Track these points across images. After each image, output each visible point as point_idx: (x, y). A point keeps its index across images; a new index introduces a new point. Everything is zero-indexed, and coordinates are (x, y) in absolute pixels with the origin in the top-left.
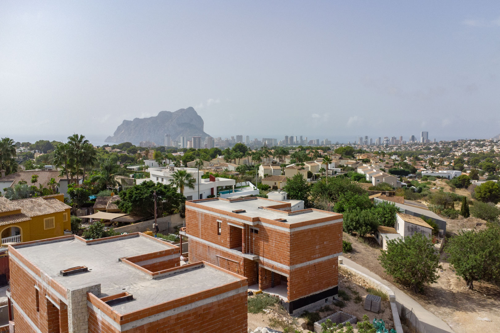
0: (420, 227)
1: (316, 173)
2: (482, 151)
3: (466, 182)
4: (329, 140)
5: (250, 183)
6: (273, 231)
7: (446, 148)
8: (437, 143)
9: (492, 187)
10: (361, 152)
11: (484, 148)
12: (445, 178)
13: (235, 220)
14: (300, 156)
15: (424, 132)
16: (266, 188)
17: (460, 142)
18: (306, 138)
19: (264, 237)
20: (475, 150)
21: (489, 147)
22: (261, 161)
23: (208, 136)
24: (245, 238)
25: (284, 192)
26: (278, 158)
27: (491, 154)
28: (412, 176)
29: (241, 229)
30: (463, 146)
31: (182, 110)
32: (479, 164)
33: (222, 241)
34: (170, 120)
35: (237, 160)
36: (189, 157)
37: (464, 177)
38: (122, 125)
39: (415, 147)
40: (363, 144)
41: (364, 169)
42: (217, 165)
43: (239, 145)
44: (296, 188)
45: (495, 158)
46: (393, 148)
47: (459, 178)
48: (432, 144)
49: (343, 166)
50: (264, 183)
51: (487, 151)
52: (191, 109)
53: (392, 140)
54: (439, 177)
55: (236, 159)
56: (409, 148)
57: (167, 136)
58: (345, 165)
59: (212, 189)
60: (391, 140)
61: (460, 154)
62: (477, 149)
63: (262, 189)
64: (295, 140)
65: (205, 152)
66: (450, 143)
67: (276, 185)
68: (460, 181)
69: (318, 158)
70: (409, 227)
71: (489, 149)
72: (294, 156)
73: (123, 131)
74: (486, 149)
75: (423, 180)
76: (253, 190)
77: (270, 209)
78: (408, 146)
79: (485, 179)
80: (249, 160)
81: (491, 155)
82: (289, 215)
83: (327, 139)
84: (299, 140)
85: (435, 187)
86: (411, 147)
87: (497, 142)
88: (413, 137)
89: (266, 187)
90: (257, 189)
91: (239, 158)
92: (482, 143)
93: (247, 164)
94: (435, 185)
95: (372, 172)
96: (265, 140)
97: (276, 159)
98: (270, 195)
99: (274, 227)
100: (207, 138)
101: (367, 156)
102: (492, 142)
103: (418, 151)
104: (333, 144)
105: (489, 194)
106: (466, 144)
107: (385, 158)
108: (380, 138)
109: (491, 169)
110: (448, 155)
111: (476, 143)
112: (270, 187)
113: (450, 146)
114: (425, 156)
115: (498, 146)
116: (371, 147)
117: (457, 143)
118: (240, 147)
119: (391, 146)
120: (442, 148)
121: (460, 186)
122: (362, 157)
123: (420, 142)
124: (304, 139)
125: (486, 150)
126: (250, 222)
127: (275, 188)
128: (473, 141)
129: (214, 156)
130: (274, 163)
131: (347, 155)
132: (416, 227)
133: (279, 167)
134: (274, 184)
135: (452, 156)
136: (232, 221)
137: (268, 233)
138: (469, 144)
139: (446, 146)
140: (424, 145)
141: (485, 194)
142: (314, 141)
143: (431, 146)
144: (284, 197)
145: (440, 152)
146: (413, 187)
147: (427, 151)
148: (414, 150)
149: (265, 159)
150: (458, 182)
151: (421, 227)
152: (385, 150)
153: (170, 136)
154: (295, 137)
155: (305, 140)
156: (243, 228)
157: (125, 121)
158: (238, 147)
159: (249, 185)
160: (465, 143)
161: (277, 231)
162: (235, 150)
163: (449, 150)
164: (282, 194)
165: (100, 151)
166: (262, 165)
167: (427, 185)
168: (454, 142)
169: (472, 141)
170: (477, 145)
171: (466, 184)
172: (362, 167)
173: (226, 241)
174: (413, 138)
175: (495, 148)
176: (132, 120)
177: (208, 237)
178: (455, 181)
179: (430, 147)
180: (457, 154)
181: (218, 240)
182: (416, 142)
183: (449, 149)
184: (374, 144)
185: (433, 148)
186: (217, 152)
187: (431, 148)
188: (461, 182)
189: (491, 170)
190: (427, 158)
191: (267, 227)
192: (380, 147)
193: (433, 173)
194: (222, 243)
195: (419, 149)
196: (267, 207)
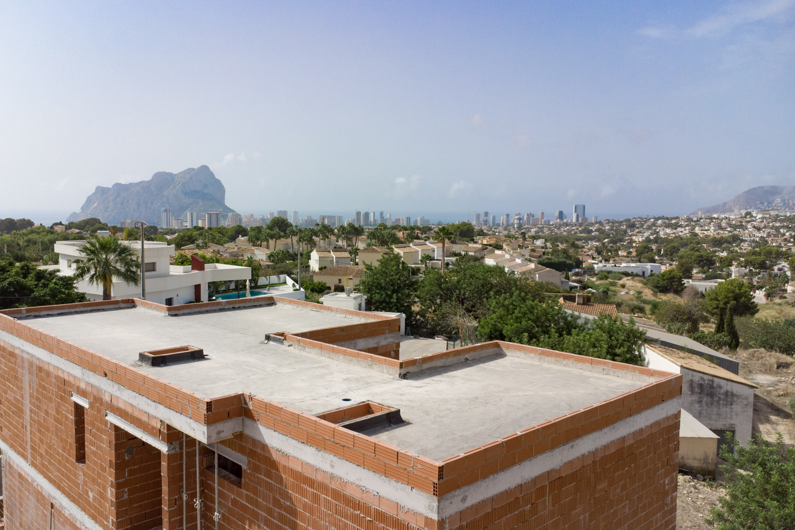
0: (723, 382)
1: (413, 266)
2: (677, 235)
3: (676, 281)
4: (425, 219)
5: (288, 278)
6: (324, 488)
7: (616, 231)
8: (600, 223)
9: (740, 290)
10: (481, 233)
11: (679, 229)
12: (637, 275)
13: (134, 403)
14: (383, 235)
15: (578, 205)
16: (321, 289)
17: (638, 221)
18: (390, 215)
19: (269, 511)
20: (665, 232)
21: (687, 228)
22: (316, 244)
23: (232, 211)
24: (175, 502)
25: (359, 294)
26: (345, 241)
27: (694, 239)
28: (578, 272)
29: (158, 453)
30: (644, 227)
31: (190, 170)
32: (678, 254)
33: (91, 494)
34: (172, 186)
35: (272, 242)
36: (186, 238)
37: (672, 274)
38: (95, 193)
39: (566, 229)
40: (481, 224)
41: (496, 257)
42: (233, 250)
43: (278, 220)
44: (386, 284)
45: (702, 246)
46: (531, 231)
47: (663, 276)
48: (592, 224)
49: (459, 254)
50: (316, 279)
51: (685, 234)
52: (205, 168)
53: (527, 218)
54: (626, 274)
55: (270, 241)
56: (556, 230)
57: (166, 211)
58: (463, 253)
59: (197, 288)
60: (525, 218)
61: (641, 240)
62: (668, 231)
63: (313, 290)
64: (371, 219)
65: (219, 232)
66: (622, 222)
67: (340, 284)
68: (664, 280)
69: (415, 241)
70: (692, 381)
71: (687, 232)
72: (372, 235)
73: (96, 204)
74: (682, 232)
75: (601, 279)
76: (291, 290)
77: (314, 346)
78: (555, 227)
79: (701, 278)
80: (292, 243)
81: (694, 241)
82: (404, 376)
83: (423, 217)
84: (378, 218)
85: (625, 290)
86: (559, 229)
87: (698, 221)
88: (561, 213)
89: (320, 287)
90: (300, 289)
91: (274, 240)
92: (673, 221)
93: (291, 251)
94: (623, 286)
95: (513, 263)
96: (323, 218)
97: (341, 243)
98: (326, 299)
99: (326, 467)
100: (230, 214)
101: (495, 239)
102: (689, 220)
103: (572, 235)
104: (433, 224)
105: (733, 302)
106: (649, 223)
107: (526, 242)
108: (508, 215)
109: (705, 262)
110: (621, 240)
111: (665, 223)
112: (329, 288)
113: (622, 227)
114: (584, 243)
115: (702, 226)
116: (495, 229)
117: (634, 222)
118: (280, 223)
119: (528, 228)
120: (609, 230)
121: (664, 290)
122: (487, 241)
123: (572, 221)
124: (386, 216)
125: (684, 232)
126: (194, 424)
127: (340, 289)
128: (659, 218)
129: (233, 239)
130: (337, 249)
131: (462, 237)
132: (713, 381)
133: (347, 255)
134: (337, 282)
135: (629, 242)
136: (122, 406)
137: (295, 495)
138: (654, 224)
139: (616, 227)
140: (580, 226)
141: (726, 303)
142: (403, 220)
143: (592, 226)
144: (360, 305)
145: (608, 236)
146: (590, 289)
147: (585, 235)
148: (564, 233)
149: (322, 242)
150: (661, 282)
151: (726, 382)
152: (517, 233)
153: (170, 211)
154: (372, 214)
155: (387, 219)
156: (163, 448)
157: (98, 188)
158: (275, 223)
159: (285, 283)
160: (646, 222)
161: (349, 492)
162: (270, 228)
163: (622, 233)
164: (355, 298)
165: (40, 231)
166: (315, 251)
167: (611, 288)
168: (629, 220)
169: (657, 219)
170: (668, 226)
171: (675, 286)
172: (492, 255)
173: (102, 495)
174: (561, 215)
175: (697, 230)
176: (110, 186)
177: (50, 463)
178: (656, 281)
179: (590, 228)
180: (637, 240)
181: (77, 485)
182: (565, 221)
183: (622, 231)
184: (498, 225)
185: (596, 231)
186: (241, 231)
187: (592, 230)
188: (666, 282)
189: (704, 264)
190: (587, 246)
191: (287, 456)
192: (509, 229)
193: (615, 266)
194: (88, 503)
195: (573, 232)
196: (303, 335)
